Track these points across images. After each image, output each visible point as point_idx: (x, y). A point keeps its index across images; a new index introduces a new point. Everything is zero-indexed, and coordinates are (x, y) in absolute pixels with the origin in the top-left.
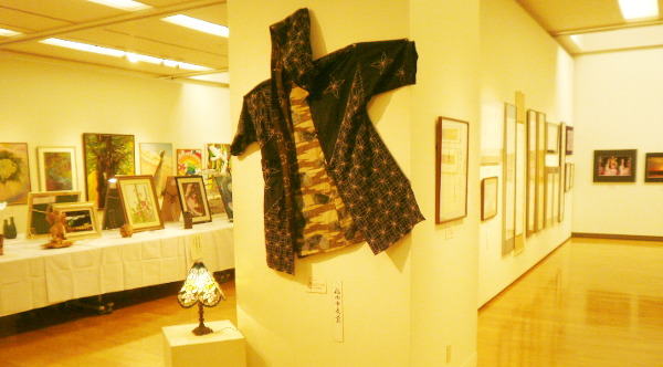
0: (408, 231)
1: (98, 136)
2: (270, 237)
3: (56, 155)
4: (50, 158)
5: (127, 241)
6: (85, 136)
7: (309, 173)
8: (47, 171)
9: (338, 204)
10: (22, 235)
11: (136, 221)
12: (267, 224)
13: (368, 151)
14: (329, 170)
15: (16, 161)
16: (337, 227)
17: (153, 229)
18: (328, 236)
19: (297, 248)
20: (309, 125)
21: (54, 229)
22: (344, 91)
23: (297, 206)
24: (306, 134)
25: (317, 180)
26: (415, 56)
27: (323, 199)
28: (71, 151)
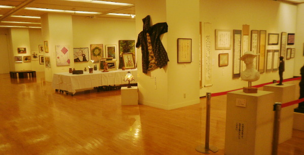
0: (167, 64)
1: (123, 41)
2: (143, 66)
3: (111, 47)
4: (109, 48)
5: (123, 71)
6: (119, 41)
7: (150, 51)
8: (108, 52)
9: (154, 58)
10: (98, 70)
11: (127, 66)
12: (143, 63)
13: (159, 47)
14: (153, 51)
15: (100, 50)
16: (154, 63)
17: (132, 69)
18: (153, 65)
19: (147, 68)
20: (149, 41)
21: (105, 67)
22: (156, 34)
23: (148, 59)
24: (150, 43)
25: (151, 53)
26: (167, 26)
27: (152, 57)
28: (115, 46)
